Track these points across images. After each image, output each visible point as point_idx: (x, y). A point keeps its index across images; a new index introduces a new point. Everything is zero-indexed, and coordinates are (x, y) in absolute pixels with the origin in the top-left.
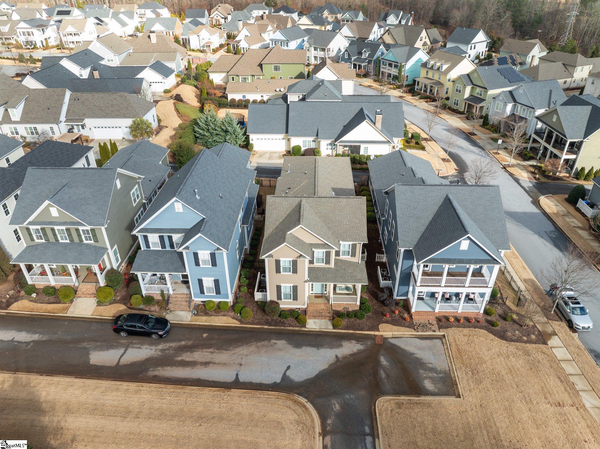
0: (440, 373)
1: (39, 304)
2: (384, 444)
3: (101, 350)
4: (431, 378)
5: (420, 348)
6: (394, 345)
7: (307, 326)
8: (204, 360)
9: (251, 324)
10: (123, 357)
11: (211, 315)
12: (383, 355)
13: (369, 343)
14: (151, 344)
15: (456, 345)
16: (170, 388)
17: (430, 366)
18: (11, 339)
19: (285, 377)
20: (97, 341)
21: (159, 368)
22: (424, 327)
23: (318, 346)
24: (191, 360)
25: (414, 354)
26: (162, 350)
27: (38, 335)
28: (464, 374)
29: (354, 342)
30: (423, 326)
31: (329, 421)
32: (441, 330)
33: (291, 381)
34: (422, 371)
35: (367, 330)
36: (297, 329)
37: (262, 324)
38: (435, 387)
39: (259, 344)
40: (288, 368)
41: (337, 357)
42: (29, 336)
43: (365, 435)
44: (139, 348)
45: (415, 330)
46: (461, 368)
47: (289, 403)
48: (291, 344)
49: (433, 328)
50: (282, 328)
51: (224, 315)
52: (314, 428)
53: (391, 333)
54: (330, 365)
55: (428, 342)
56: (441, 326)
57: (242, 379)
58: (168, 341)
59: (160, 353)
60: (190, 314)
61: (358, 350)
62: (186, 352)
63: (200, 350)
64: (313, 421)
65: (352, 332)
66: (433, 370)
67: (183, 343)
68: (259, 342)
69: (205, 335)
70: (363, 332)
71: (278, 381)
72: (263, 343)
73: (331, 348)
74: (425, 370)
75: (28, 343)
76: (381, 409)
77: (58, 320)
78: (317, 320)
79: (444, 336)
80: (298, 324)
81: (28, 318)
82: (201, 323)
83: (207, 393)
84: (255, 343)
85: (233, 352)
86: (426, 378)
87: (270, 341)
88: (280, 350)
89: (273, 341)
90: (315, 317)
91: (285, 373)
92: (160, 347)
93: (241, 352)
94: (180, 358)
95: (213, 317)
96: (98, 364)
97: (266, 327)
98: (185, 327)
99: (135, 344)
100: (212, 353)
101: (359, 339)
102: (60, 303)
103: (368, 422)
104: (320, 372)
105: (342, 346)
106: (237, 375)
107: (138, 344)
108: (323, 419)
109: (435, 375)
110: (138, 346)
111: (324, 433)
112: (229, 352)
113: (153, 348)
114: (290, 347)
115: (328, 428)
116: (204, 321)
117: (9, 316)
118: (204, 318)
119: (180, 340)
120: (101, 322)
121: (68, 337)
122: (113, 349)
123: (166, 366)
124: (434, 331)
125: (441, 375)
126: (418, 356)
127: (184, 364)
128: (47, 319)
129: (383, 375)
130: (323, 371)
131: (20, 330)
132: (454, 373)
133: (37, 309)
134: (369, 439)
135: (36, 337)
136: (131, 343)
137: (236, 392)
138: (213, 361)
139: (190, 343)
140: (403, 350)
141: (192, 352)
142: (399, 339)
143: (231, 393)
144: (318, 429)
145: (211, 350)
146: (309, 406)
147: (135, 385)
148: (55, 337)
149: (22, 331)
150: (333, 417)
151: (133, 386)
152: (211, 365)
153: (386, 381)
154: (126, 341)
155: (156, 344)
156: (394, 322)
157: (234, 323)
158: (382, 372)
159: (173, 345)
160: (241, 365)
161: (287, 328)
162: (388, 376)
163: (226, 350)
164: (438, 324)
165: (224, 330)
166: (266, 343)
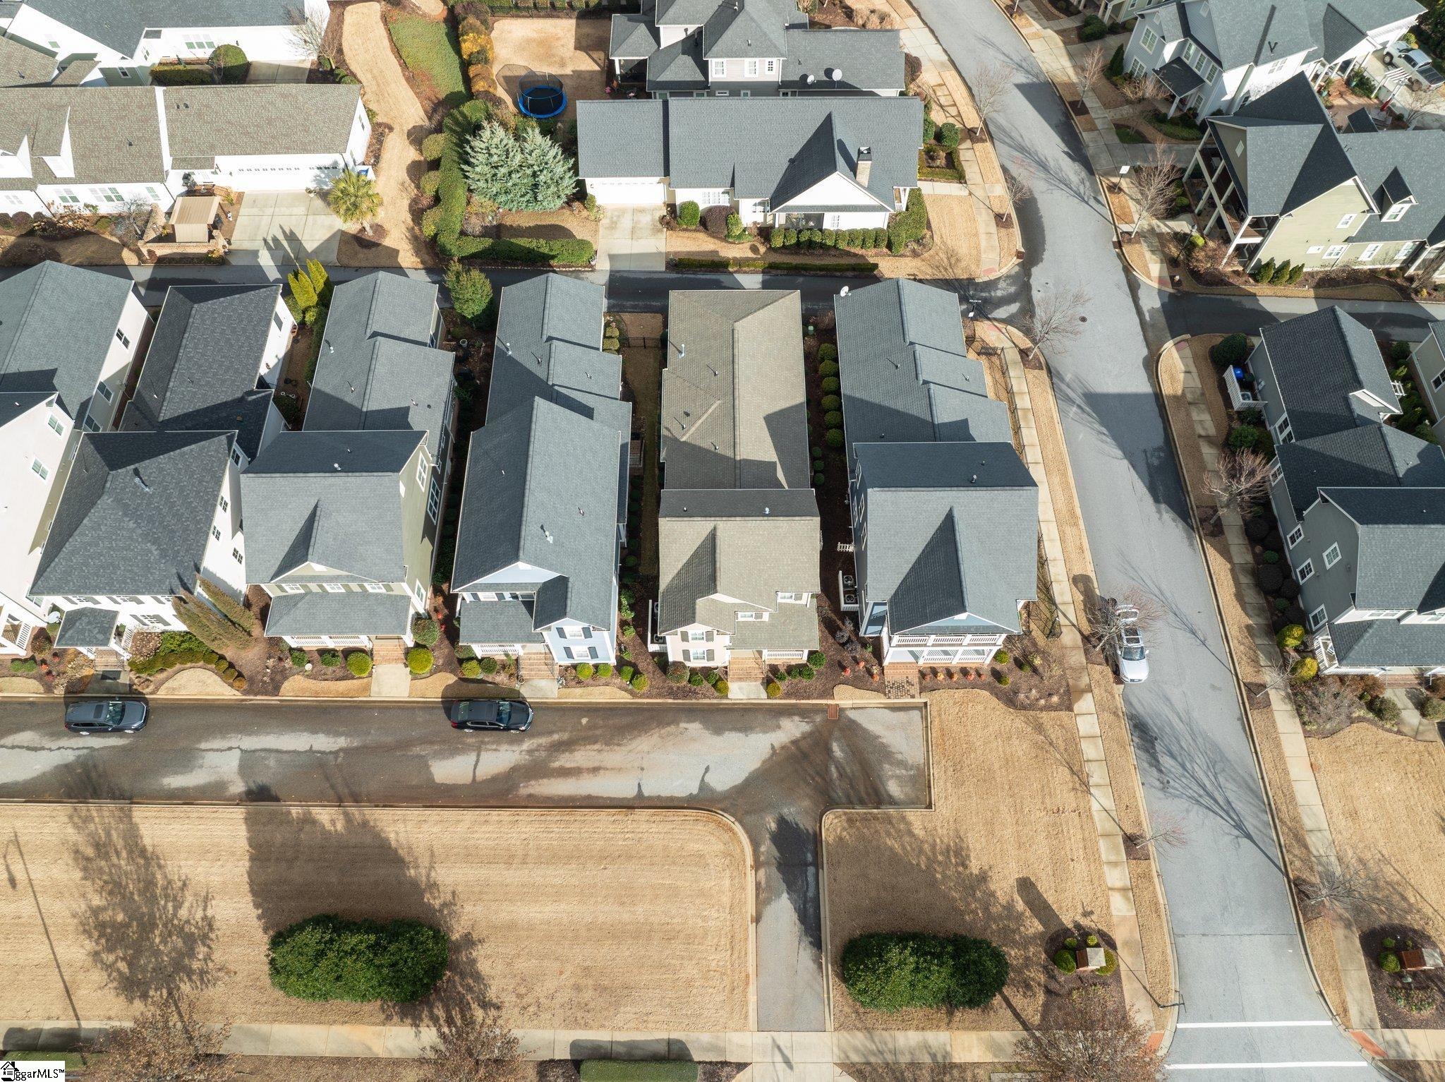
0: (911, 769)
1: (324, 683)
2: (829, 878)
3: (443, 758)
4: (898, 777)
5: (890, 728)
6: (853, 722)
7: (729, 696)
8: (591, 765)
9: (648, 697)
10: (479, 768)
11: (588, 686)
12: (837, 740)
13: (818, 718)
14: (512, 742)
15: (941, 721)
16: (555, 815)
17: (900, 757)
18: (307, 748)
19: (703, 786)
20: (432, 743)
21: (533, 782)
22: (900, 688)
23: (746, 729)
24: (572, 765)
25: (879, 737)
26: (530, 752)
27: (343, 738)
28: (942, 772)
29: (797, 718)
30: (898, 687)
31: (763, 849)
32: (922, 694)
33: (712, 790)
34: (887, 766)
35: (817, 698)
36: (715, 701)
37: (664, 697)
38: (902, 791)
39: (662, 731)
40: (707, 769)
41: (773, 747)
42: (331, 740)
43: (807, 865)
44: (495, 750)
45: (885, 695)
46: (939, 763)
47: (712, 825)
48: (708, 729)
49: (912, 692)
50: (694, 701)
51: (607, 684)
52: (744, 861)
53: (851, 702)
54: (764, 762)
55: (901, 714)
56: (925, 687)
57: (647, 792)
58: (532, 736)
59: (527, 757)
60: (555, 685)
61: (803, 733)
62: (563, 752)
63: (582, 748)
64: (743, 851)
65: (793, 701)
66: (902, 764)
67: (556, 737)
68: (663, 727)
69: (584, 721)
70: (810, 702)
71: (695, 792)
72: (668, 729)
73: (765, 732)
74: (891, 764)
75: (336, 753)
76: (828, 829)
77: (360, 708)
78: (743, 684)
79: (926, 704)
80: (716, 694)
81: (315, 707)
82: (575, 701)
83: (604, 816)
84: (657, 730)
85: (629, 748)
86: (892, 777)
87: (678, 724)
88: (693, 739)
89: (683, 725)
90: (740, 679)
91: (703, 779)
92: (526, 745)
93: (639, 748)
94: (556, 764)
95: (590, 688)
96: (448, 782)
97: (670, 701)
98: (552, 708)
99: (488, 743)
100: (599, 751)
101: (803, 713)
102: (353, 678)
103: (811, 847)
104: (750, 774)
105: (779, 727)
106: (639, 786)
107: (493, 743)
108: (755, 844)
109: (904, 772)
110: (494, 747)
111: (757, 866)
112: (623, 748)
113: (515, 748)
114: (707, 734)
115: (762, 858)
116: (577, 696)
117: (286, 706)
118: (578, 691)
119: (551, 733)
120: (426, 707)
121: (389, 739)
122: (459, 754)
123: (542, 778)
124: (913, 697)
125: (912, 773)
126: (884, 741)
127: (565, 773)
128: (345, 707)
129: (835, 774)
130: (753, 772)
131: (314, 731)
132: (929, 769)
133: (323, 692)
134: (811, 870)
135: (342, 742)
136: (482, 742)
137: (643, 814)
138: (602, 765)
139: (566, 736)
140: (865, 730)
141: (572, 751)
142: (860, 711)
143: (636, 817)
144: (749, 860)
145: (597, 747)
146: (738, 828)
147: (508, 813)
148: (369, 740)
149: (317, 733)
150: (768, 842)
151: (505, 815)
152: (602, 772)
153: (837, 783)
154: (474, 740)
155: (519, 741)
156: (857, 683)
157: (623, 698)
158: (833, 769)
159: (543, 741)
160: (642, 769)
161: (701, 701)
162: (841, 775)
163: (619, 745)
164: (920, 683)
165: (611, 709)
166: (672, 729)
